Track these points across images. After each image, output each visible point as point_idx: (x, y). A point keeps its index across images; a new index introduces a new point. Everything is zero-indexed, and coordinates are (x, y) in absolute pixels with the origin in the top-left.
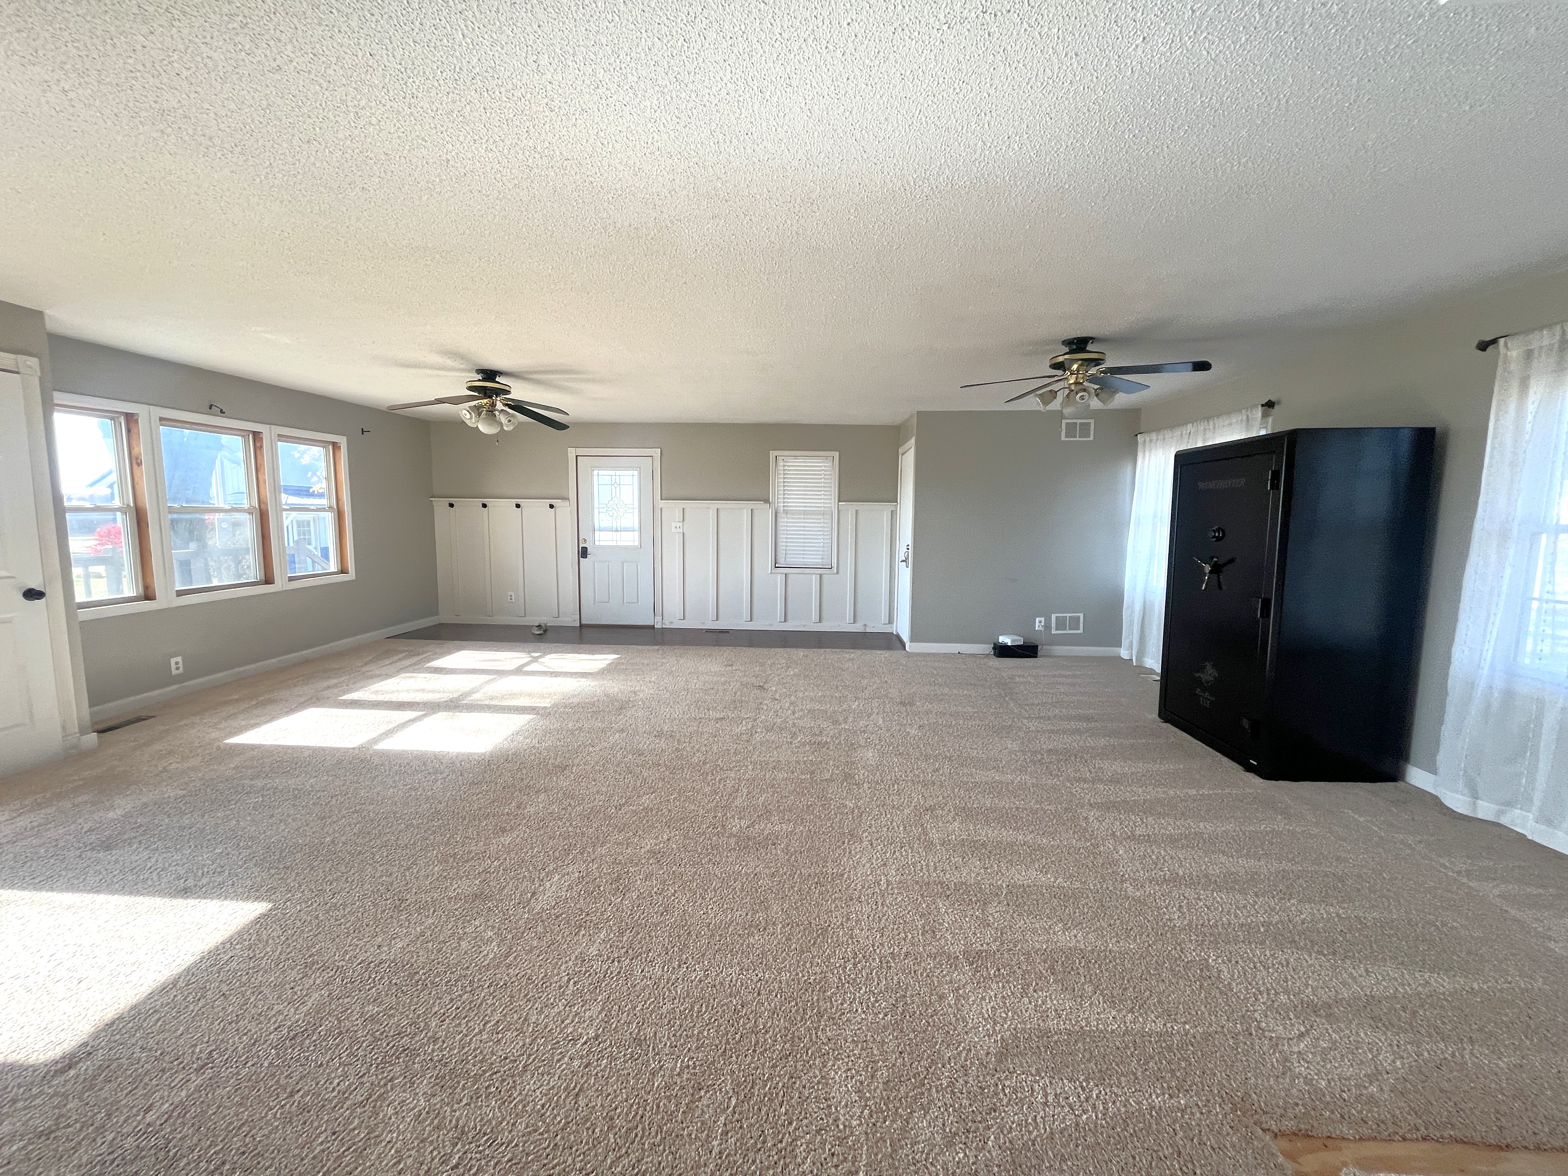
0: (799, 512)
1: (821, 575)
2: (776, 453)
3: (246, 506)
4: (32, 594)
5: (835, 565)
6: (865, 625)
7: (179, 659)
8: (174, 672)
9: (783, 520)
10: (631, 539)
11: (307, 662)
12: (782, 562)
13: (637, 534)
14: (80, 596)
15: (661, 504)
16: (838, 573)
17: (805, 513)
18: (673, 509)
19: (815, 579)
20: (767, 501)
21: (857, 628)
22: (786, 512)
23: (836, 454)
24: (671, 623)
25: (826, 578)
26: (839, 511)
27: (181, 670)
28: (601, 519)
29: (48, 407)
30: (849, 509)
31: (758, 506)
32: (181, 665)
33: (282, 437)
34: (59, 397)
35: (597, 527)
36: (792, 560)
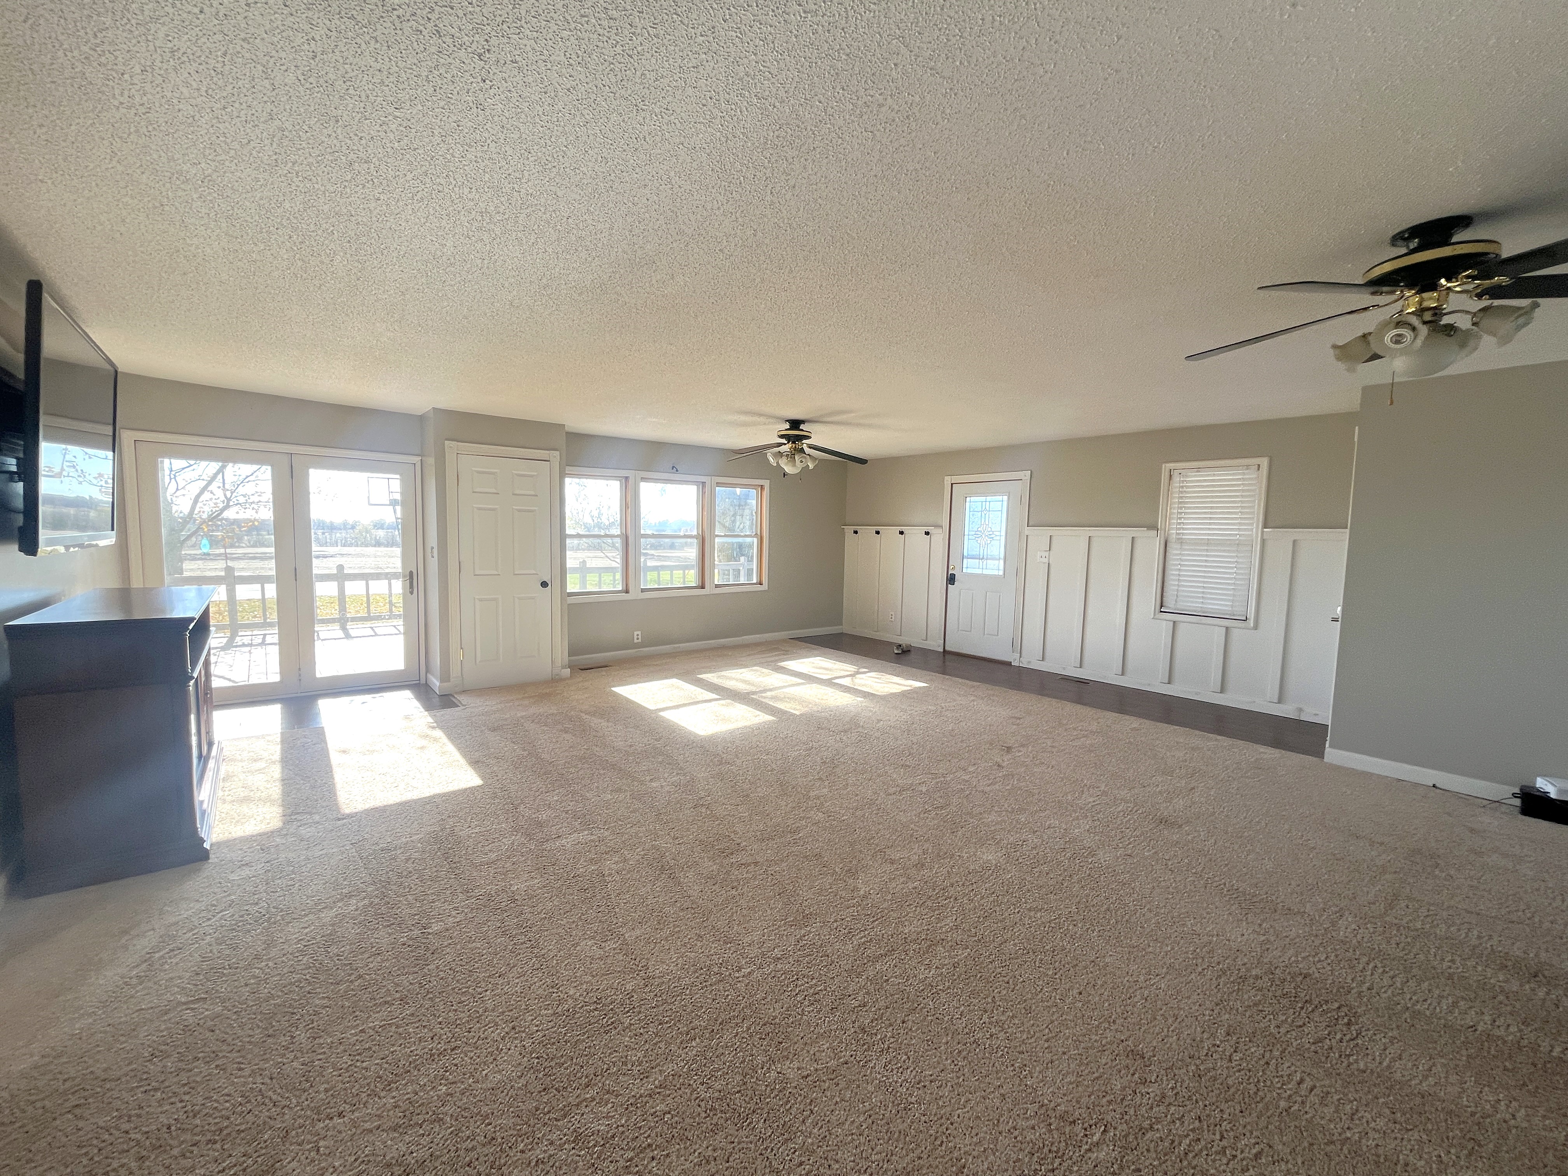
0: (1197, 543)
1: (1227, 628)
2: (1171, 465)
3: (695, 533)
4: (544, 584)
5: (1251, 616)
6: (1300, 710)
7: (639, 633)
8: (636, 641)
9: (1173, 551)
10: (995, 568)
11: (724, 647)
12: (1170, 604)
13: (1002, 562)
14: (571, 588)
15: (1027, 531)
16: (1256, 627)
17: (1208, 543)
18: (1039, 537)
19: (1219, 634)
20: (1153, 527)
21: (1286, 710)
22: (1181, 541)
23: (1264, 462)
24: (1029, 662)
25: (1236, 634)
26: (1263, 541)
27: (640, 640)
28: (970, 546)
29: (562, 476)
30: (1282, 539)
31: (1140, 533)
32: (640, 637)
33: (719, 484)
34: (568, 469)
35: (965, 554)
36: (1183, 605)
